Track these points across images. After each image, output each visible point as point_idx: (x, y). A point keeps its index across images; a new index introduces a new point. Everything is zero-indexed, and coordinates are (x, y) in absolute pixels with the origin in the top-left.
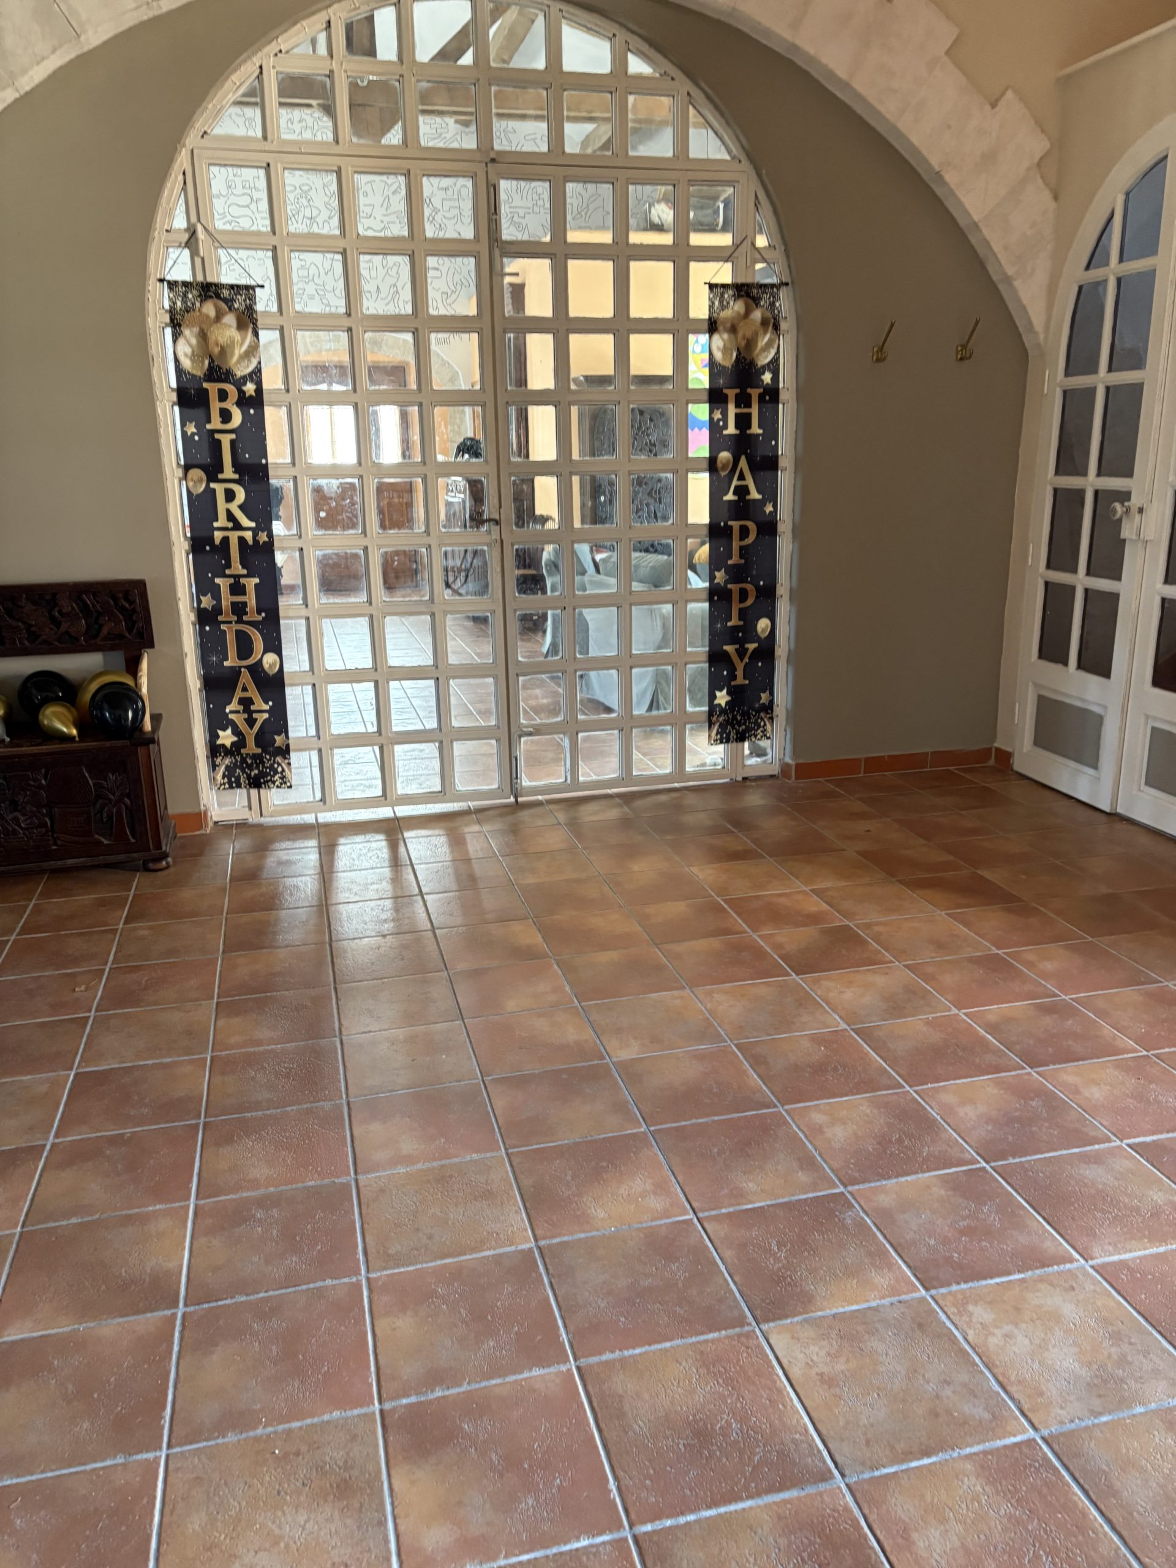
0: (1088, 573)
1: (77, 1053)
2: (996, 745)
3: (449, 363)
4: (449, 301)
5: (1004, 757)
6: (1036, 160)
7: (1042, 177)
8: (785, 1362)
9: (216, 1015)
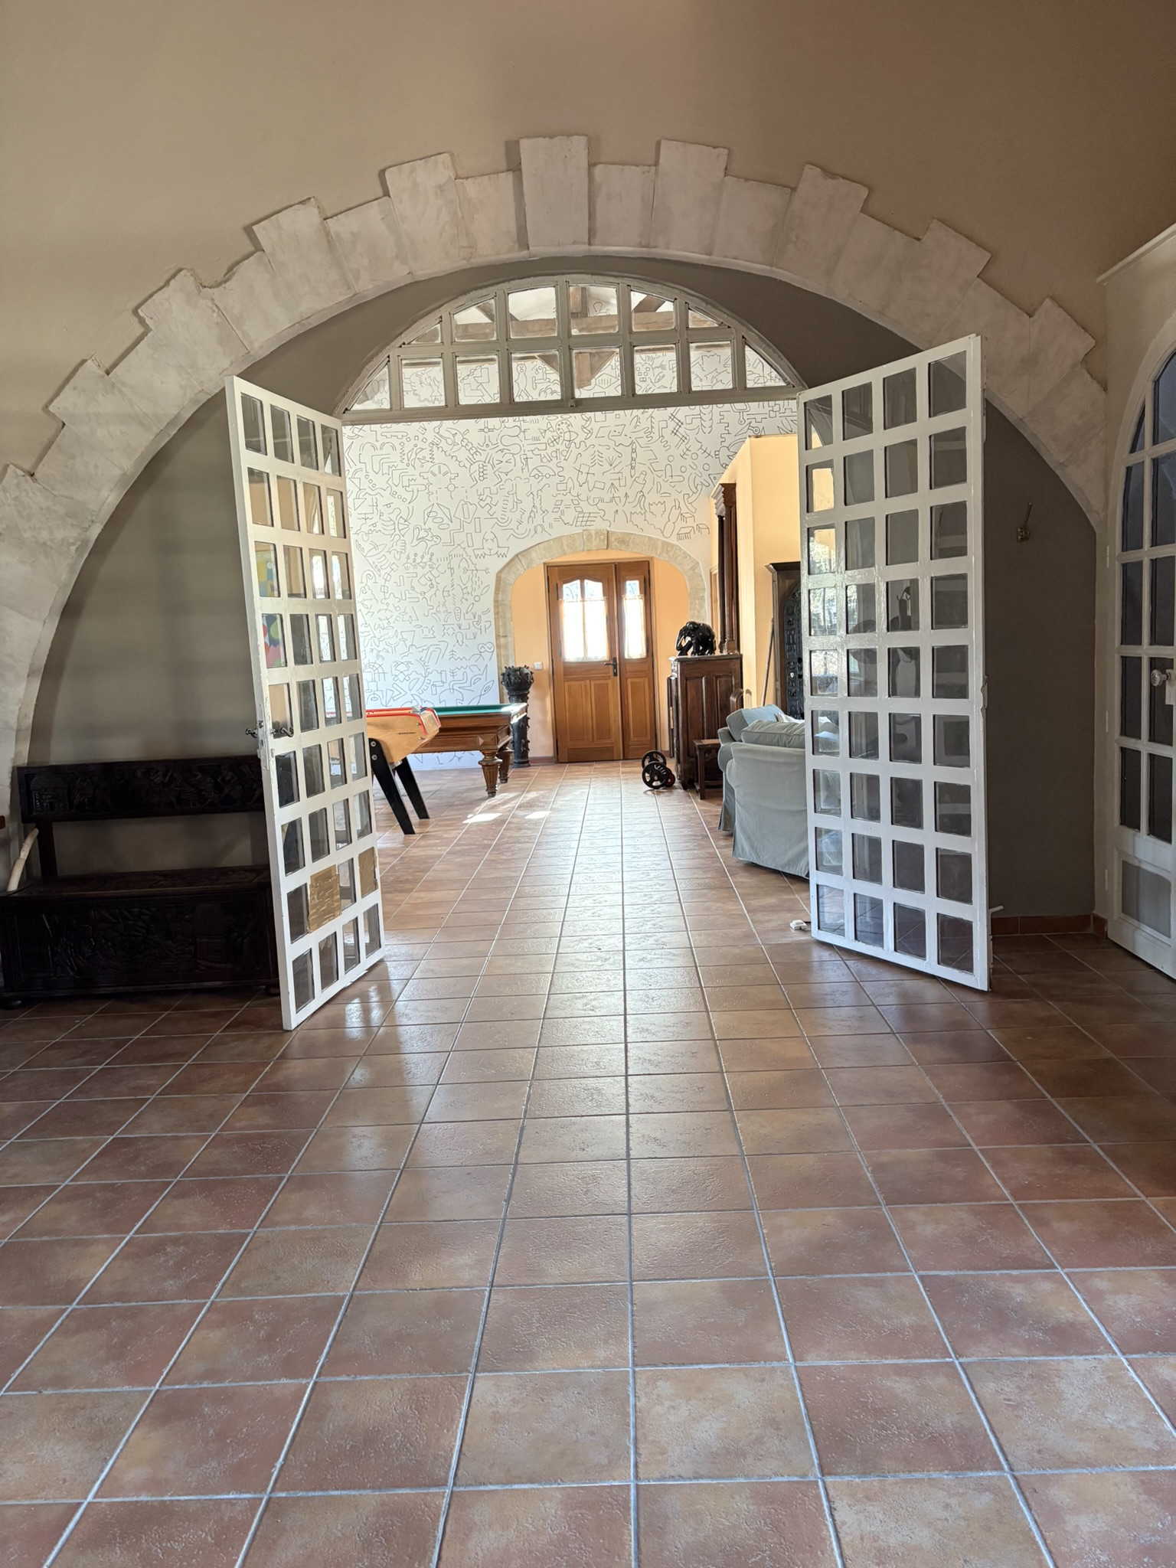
0: (1151, 740)
1: (124, 1124)
2: (1095, 912)
3: (690, 556)
4: (690, 500)
5: (1101, 923)
6: (1081, 358)
7: (1089, 373)
8: (474, 1400)
9: (241, 1105)
